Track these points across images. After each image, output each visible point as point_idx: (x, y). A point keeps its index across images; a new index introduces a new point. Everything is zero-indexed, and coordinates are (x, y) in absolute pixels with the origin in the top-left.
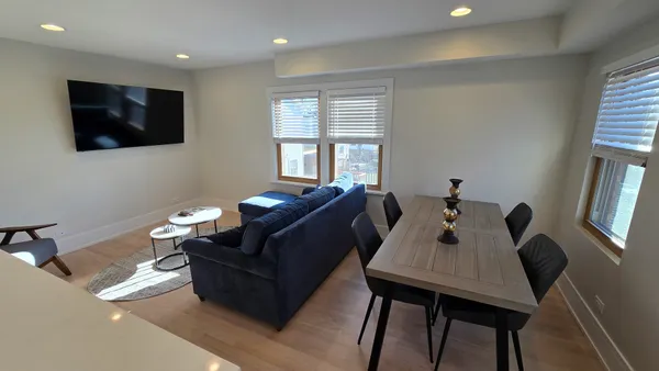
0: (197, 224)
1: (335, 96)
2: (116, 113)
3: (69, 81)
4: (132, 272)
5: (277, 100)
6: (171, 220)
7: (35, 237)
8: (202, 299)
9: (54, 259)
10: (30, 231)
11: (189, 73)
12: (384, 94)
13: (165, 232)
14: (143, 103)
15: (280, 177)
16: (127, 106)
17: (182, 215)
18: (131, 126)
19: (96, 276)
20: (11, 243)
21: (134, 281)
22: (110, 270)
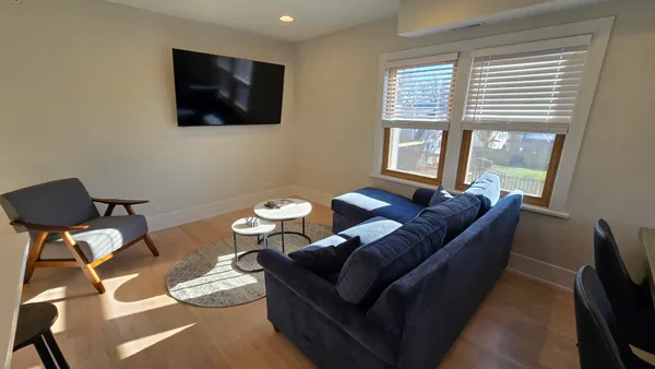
0: (282, 221)
1: (486, 58)
2: (224, 94)
3: (174, 50)
4: (211, 266)
5: (392, 71)
6: (257, 211)
7: (130, 212)
8: (277, 330)
9: (145, 237)
10: (127, 205)
11: (293, 46)
12: (584, 47)
13: (249, 225)
14: (247, 83)
15: (385, 171)
16: (234, 85)
17: (269, 206)
18: (237, 107)
19: (178, 263)
20: (113, 215)
21: (209, 278)
22: (193, 258)
